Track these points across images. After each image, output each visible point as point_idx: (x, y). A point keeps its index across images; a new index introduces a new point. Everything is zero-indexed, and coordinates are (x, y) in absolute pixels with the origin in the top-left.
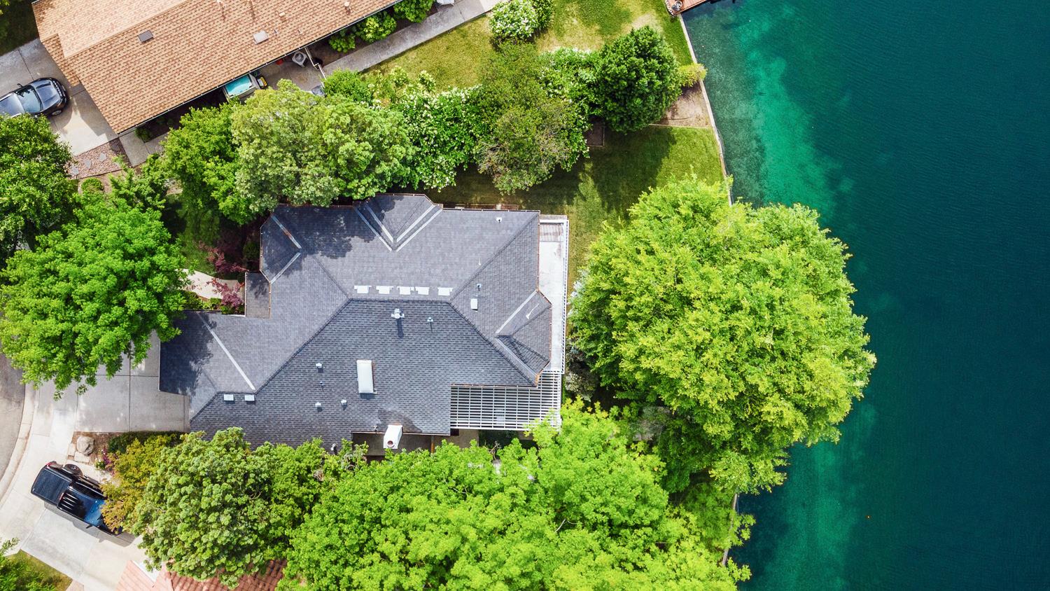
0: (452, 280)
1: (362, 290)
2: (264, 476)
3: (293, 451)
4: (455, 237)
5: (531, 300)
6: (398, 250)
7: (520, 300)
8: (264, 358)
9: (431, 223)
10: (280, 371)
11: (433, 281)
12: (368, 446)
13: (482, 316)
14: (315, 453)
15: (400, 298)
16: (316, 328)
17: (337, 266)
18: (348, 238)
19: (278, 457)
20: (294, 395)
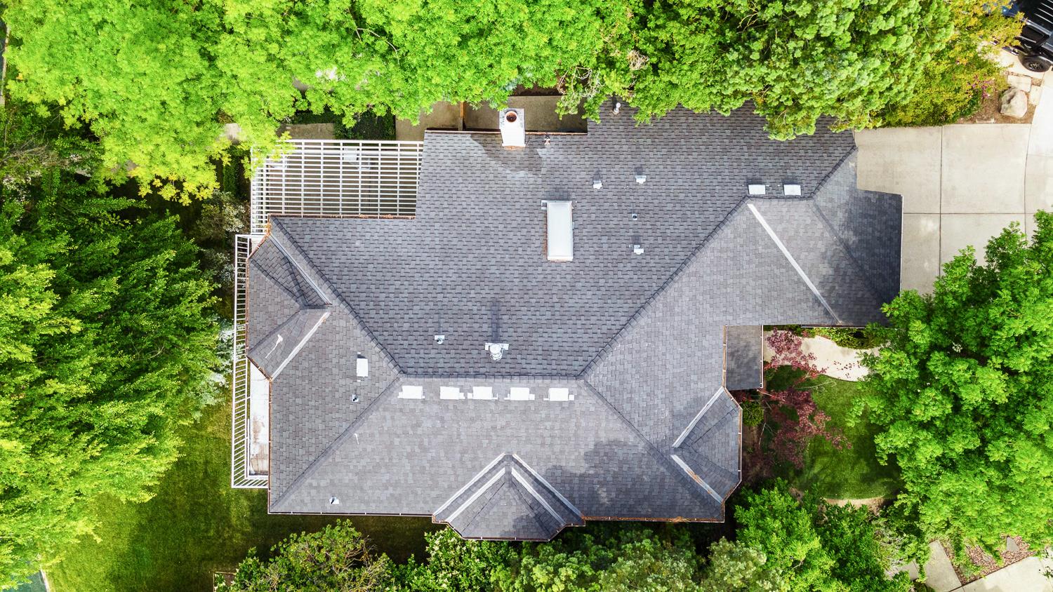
0: (401, 410)
1: (559, 393)
2: (733, 56)
3: (682, 101)
4: (406, 475)
5: (278, 364)
6: (503, 453)
7: (295, 364)
8: (733, 259)
9: (449, 496)
10: (707, 239)
11: (435, 408)
12: (557, 111)
13: (350, 344)
14: (646, 98)
15: (492, 380)
16: (643, 321)
17: (609, 429)
18: (591, 472)
19: (707, 91)
20: (682, 196)
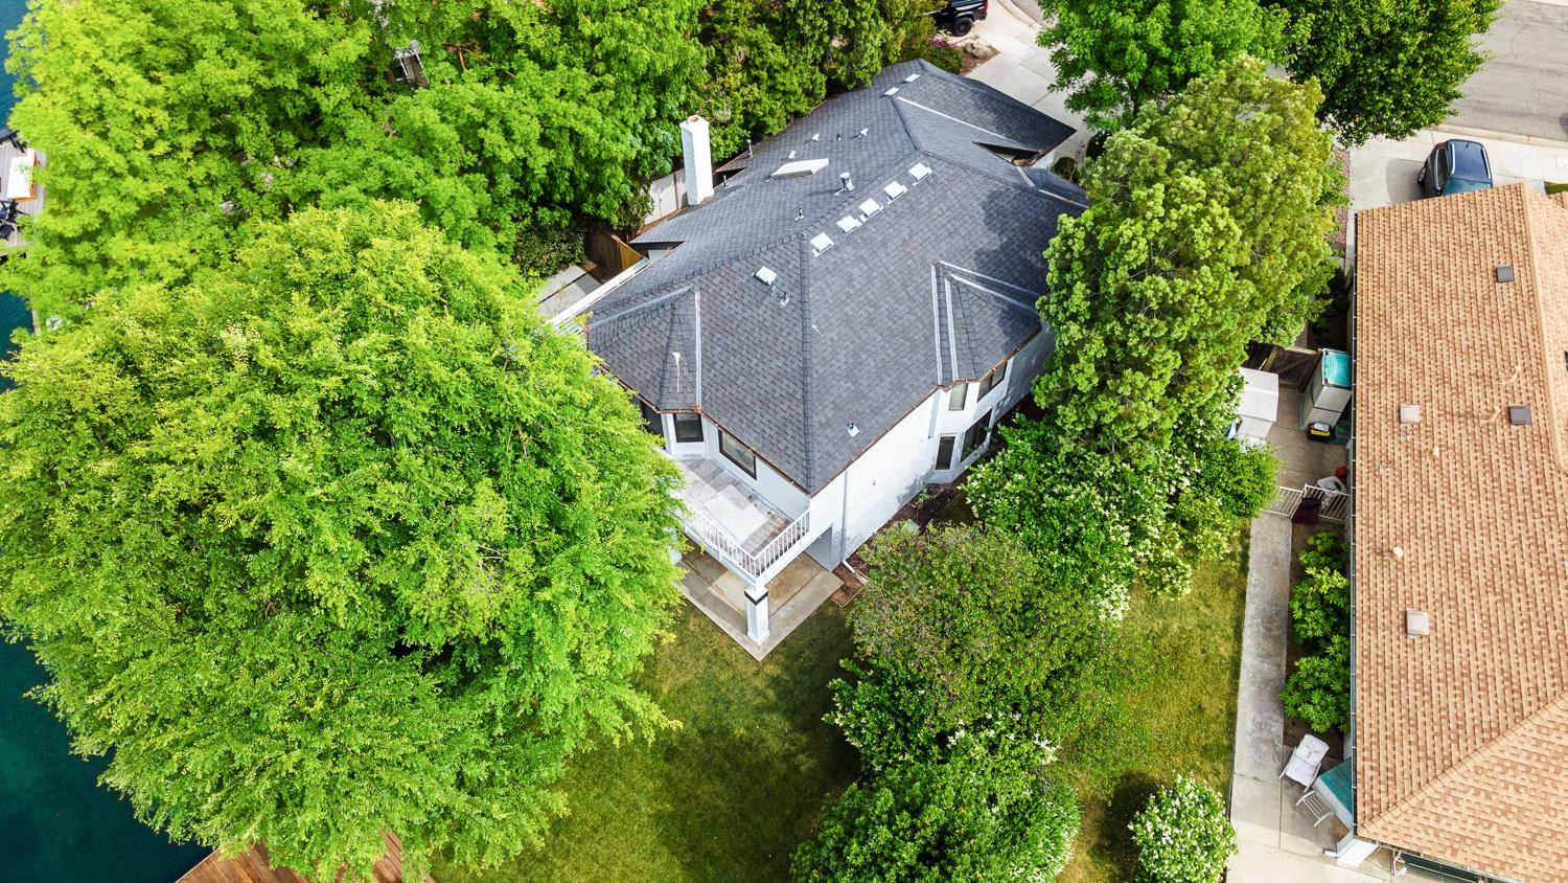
0: (827, 270)
4: (884, 348)
6: (933, 268)
9: (933, 349)
11: (850, 249)
17: (977, 186)
18: (1005, 240)
